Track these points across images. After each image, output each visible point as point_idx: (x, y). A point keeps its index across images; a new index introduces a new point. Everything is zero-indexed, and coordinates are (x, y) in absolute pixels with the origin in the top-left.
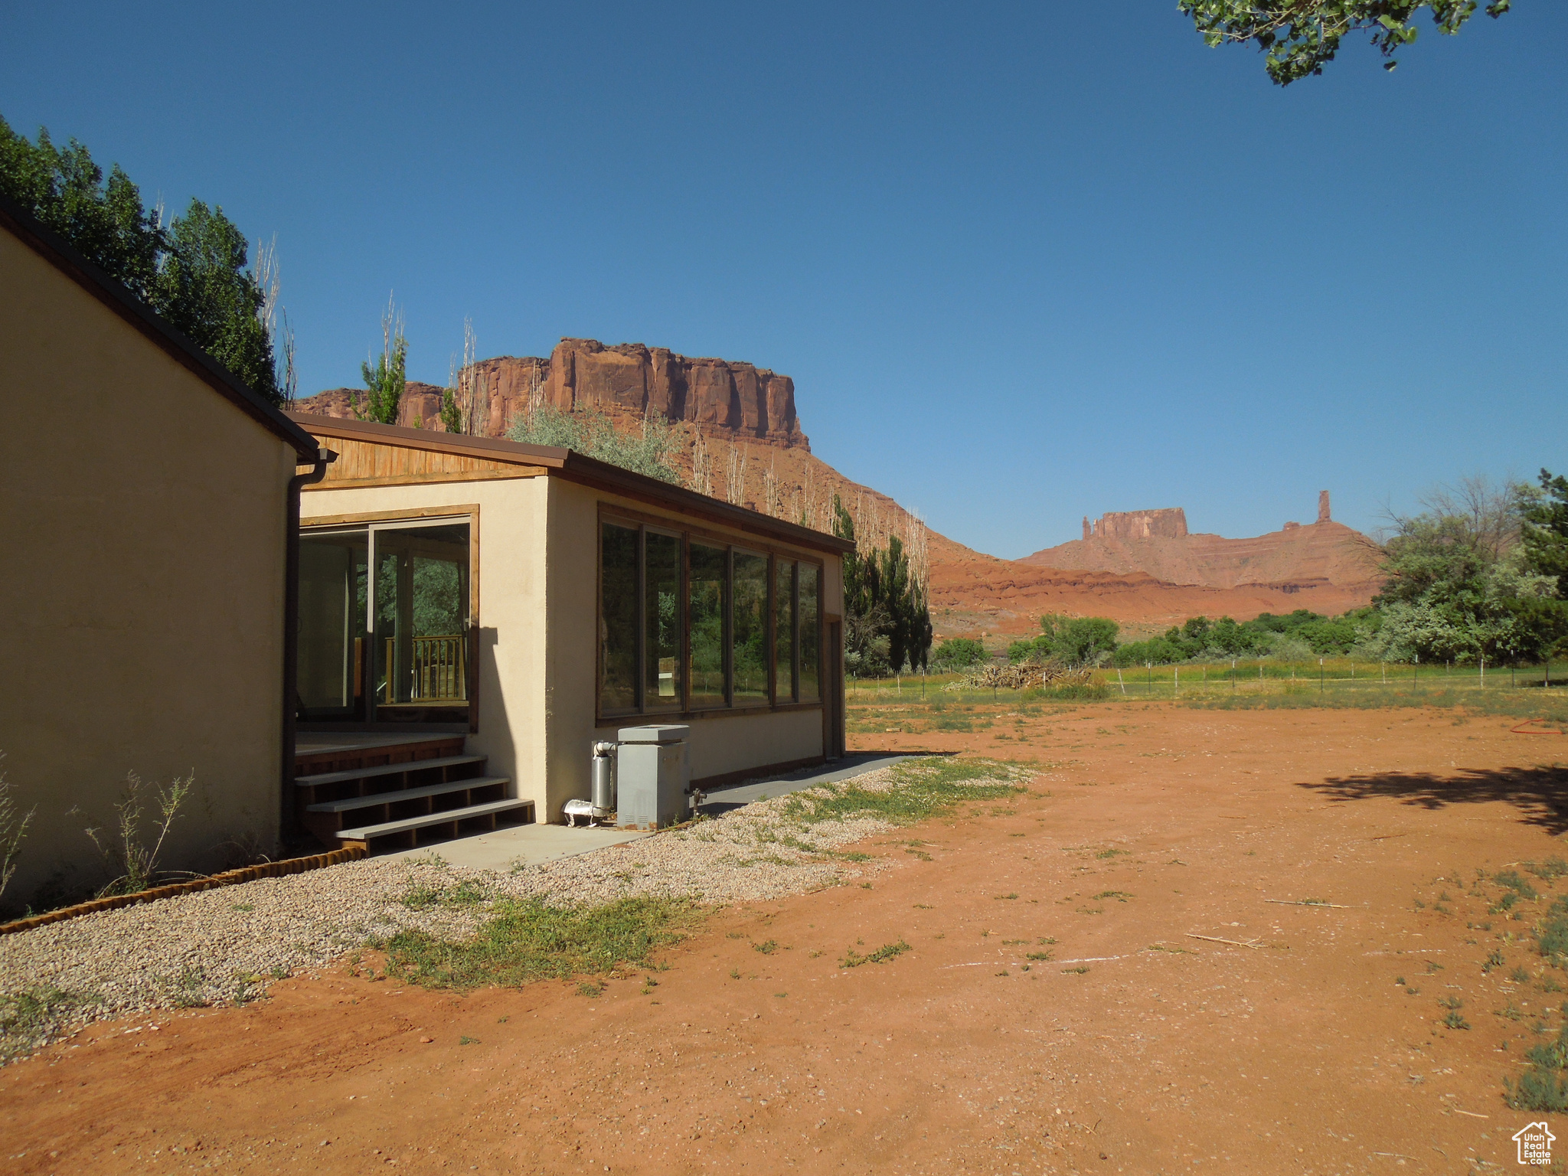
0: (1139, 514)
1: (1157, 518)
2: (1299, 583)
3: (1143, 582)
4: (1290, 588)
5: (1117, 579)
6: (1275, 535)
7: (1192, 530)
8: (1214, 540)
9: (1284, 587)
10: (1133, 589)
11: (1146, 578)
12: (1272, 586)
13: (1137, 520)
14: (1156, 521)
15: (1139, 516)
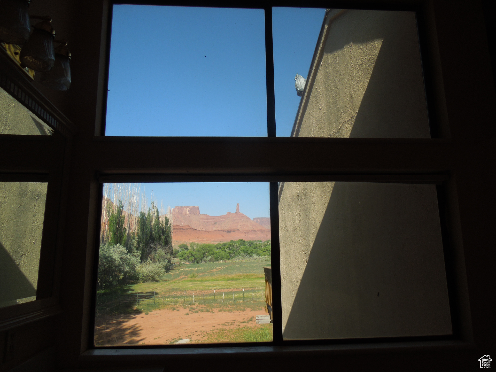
0: (186, 207)
1: (191, 208)
2: (231, 230)
3: (188, 228)
4: (229, 231)
5: (180, 228)
6: (224, 215)
7: (201, 213)
8: (207, 216)
9: (227, 231)
10: (185, 231)
11: (189, 227)
12: (224, 231)
13: (185, 209)
14: (191, 210)
15: (186, 208)
